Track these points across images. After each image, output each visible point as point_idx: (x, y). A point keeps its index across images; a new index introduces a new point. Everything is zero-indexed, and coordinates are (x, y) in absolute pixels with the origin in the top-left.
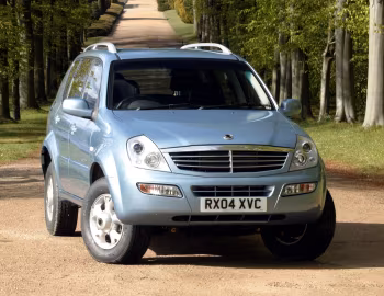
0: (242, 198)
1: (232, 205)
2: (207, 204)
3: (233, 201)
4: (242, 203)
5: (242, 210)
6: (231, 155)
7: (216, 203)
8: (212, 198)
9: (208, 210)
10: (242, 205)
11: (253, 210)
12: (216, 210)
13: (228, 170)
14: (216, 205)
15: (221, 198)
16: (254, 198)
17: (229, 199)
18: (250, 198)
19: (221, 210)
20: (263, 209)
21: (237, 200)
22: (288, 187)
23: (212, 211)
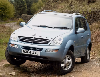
0: (33, 51)
3: (31, 51)
4: (33, 52)
5: (33, 54)
6: (33, 39)
7: (26, 51)
8: (25, 50)
10: (33, 53)
11: (36, 55)
12: (26, 53)
14: (26, 52)
15: (28, 50)
16: (37, 51)
18: (36, 51)
19: (27, 53)
20: (39, 55)
21: (32, 51)
22: (48, 50)
23: (25, 53)
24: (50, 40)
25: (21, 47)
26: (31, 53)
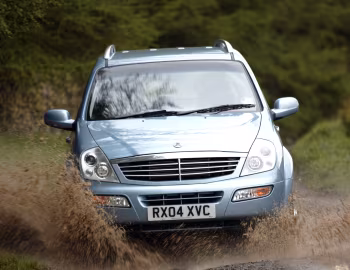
0: (190, 206)
1: (180, 212)
2: (154, 213)
3: (181, 209)
4: (190, 210)
5: (191, 217)
7: (164, 211)
8: (159, 207)
9: (156, 219)
10: (191, 213)
11: (202, 216)
12: (165, 218)
13: (177, 178)
14: (164, 213)
15: (168, 207)
16: (203, 205)
17: (177, 207)
18: (198, 205)
19: (169, 218)
20: (213, 215)
21: (185, 207)
22: (239, 192)
23: (160, 219)
24: (238, 158)
25: (139, 199)
26: (181, 214)
